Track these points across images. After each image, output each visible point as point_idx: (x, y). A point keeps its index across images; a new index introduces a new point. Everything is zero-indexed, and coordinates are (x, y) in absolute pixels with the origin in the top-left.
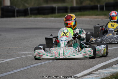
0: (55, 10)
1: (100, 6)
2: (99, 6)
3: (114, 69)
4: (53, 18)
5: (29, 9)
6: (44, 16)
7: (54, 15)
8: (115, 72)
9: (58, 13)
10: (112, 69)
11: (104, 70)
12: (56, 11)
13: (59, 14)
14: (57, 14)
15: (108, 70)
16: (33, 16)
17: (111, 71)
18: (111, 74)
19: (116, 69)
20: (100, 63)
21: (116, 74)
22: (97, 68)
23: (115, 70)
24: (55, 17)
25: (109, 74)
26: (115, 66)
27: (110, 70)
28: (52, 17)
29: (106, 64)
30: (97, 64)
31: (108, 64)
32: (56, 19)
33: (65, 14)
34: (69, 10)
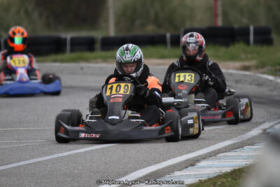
0: (65, 45)
1: (171, 37)
2: (168, 35)
4: (57, 64)
7: (60, 57)
9: (72, 51)
12: (68, 47)
13: (74, 55)
14: (68, 55)
20: (143, 168)
24: (62, 61)
26: (177, 173)
28: (56, 61)
29: (159, 170)
30: (136, 169)
31: (164, 169)
32: (65, 65)
33: (87, 54)
34: (98, 46)
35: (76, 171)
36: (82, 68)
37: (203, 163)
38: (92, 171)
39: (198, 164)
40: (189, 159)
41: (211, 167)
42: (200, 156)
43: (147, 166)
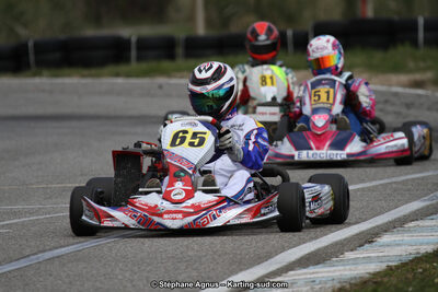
0: (129, 49)
1: (295, 35)
2: (290, 33)
3: (348, 267)
4: (120, 80)
5: (31, 44)
6: (86, 72)
7: (123, 68)
8: (351, 279)
9: (140, 59)
10: (342, 268)
11: (311, 269)
12: (134, 53)
13: (144, 66)
14: (134, 65)
15: (325, 269)
16: (45, 72)
17: (338, 273)
18: (338, 286)
19: (353, 267)
20: (295, 246)
21: (356, 285)
22: (285, 264)
23: (350, 270)
24: (128, 75)
25: (328, 286)
26: (349, 255)
27: (335, 271)
28: (117, 75)
29: (319, 250)
30: (283, 250)
32: (133, 81)
33: (166, 64)
34: (180, 51)
35: (190, 253)
36: (160, 87)
37: (386, 238)
38: (215, 253)
39: (379, 240)
40: (362, 233)
41: (398, 245)
42: (378, 226)
43: (299, 244)
